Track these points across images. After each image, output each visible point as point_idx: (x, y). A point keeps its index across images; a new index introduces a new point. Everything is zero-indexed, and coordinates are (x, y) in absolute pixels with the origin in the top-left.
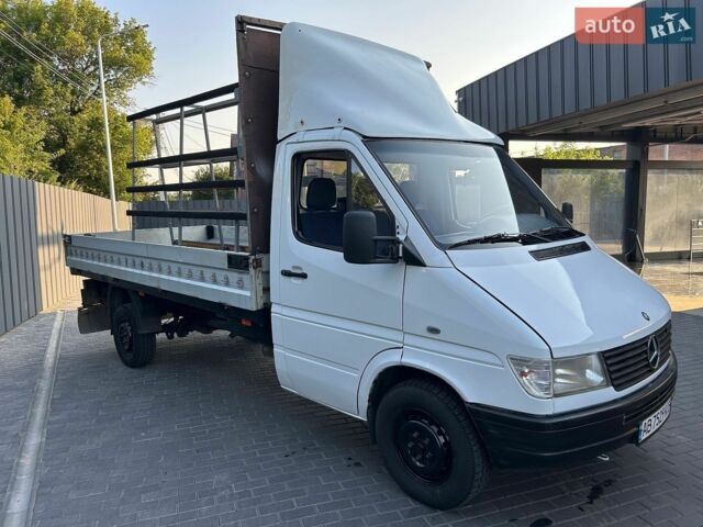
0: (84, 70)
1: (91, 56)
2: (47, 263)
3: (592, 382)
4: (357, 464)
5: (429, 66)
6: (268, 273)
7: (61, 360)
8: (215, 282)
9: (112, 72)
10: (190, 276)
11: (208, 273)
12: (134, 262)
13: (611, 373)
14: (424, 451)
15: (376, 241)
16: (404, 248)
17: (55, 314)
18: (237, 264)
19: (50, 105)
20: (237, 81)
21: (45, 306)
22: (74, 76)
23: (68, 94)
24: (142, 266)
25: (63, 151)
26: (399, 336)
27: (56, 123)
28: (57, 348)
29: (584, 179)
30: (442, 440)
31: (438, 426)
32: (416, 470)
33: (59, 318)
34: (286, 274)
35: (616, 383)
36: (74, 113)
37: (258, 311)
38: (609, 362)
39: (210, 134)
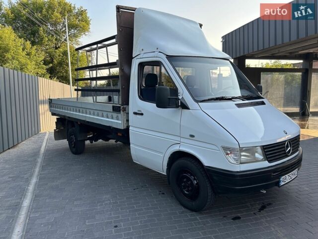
0: (61, 30)
1: (64, 23)
2: (43, 111)
3: (258, 158)
4: (163, 194)
5: (201, 26)
6: (128, 113)
7: (47, 151)
8: (108, 117)
9: (73, 31)
10: (98, 115)
11: (105, 114)
12: (76, 110)
13: (266, 155)
14: (188, 187)
15: (169, 99)
16: (181, 102)
17: (46, 133)
18: (116, 109)
19: (46, 45)
20: (116, 34)
21: (42, 130)
22: (57, 33)
23: (54, 40)
24: (79, 112)
25: (51, 65)
26: (178, 139)
27: (49, 53)
28: (46, 146)
29: (281, 77)
30: (196, 182)
31: (194, 176)
32: (185, 195)
33: (47, 135)
34: (135, 113)
35: (269, 159)
36: (56, 48)
37: (124, 129)
38: (266, 150)
39: (109, 56)
